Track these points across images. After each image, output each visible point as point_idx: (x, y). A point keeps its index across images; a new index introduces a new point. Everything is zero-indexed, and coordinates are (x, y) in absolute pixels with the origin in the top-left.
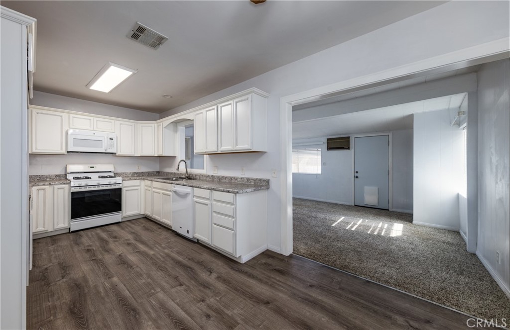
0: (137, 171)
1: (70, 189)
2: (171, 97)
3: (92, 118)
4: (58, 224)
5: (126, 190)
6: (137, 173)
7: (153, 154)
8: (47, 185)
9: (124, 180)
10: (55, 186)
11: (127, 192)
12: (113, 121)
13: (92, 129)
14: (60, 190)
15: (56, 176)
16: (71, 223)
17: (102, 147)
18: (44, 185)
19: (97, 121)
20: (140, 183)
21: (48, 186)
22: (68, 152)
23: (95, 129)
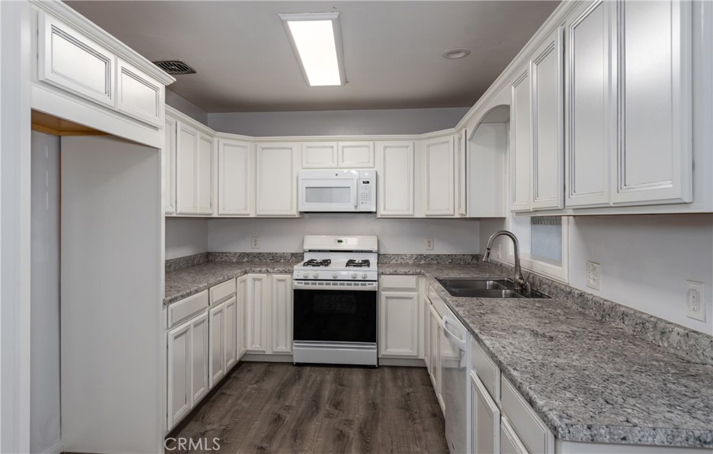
0: (425, 252)
1: (292, 284)
2: (468, 53)
3: (334, 144)
4: (277, 345)
5: (387, 298)
6: (426, 257)
7: (451, 212)
8: (265, 273)
9: (382, 274)
10: (274, 275)
11: (389, 300)
12: (371, 143)
13: (335, 165)
14: (281, 284)
15: (293, 255)
16: (294, 348)
17: (349, 201)
18: (260, 272)
19: (343, 147)
20: (417, 283)
21: (265, 275)
22: (301, 213)
23: (340, 166)
